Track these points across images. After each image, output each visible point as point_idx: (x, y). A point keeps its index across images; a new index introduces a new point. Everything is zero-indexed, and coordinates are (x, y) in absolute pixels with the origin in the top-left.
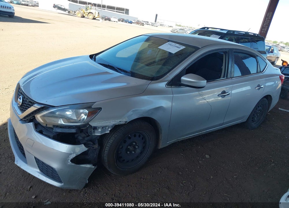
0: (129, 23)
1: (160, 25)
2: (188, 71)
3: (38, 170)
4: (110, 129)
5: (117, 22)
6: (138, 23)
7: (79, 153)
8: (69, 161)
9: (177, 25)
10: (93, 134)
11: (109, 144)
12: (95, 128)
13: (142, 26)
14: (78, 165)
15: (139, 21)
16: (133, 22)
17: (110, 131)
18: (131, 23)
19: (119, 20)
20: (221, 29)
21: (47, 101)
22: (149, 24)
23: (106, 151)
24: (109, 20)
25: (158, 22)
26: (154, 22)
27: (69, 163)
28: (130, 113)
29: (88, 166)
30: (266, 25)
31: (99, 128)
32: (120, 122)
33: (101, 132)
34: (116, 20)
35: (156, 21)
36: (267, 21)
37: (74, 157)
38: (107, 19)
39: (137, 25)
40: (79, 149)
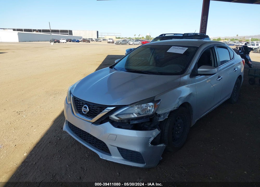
0: (76, 42)
1: (103, 40)
2: (199, 64)
3: (122, 158)
4: (168, 115)
5: (66, 43)
6: (84, 40)
7: (156, 136)
8: (150, 144)
9: (116, 38)
10: (158, 121)
11: (167, 127)
12: (159, 116)
13: (88, 43)
14: (155, 146)
15: (85, 39)
16: (80, 40)
17: (168, 116)
18: (78, 41)
19: (67, 41)
20: (174, 34)
21: (118, 103)
22: (94, 41)
23: (166, 133)
24: (59, 42)
25: (100, 38)
26: (96, 38)
27: (150, 145)
28: (178, 100)
29: (162, 145)
30: (204, 26)
31: (161, 115)
32: (174, 108)
33: (163, 118)
34: (65, 41)
35: (98, 37)
36: (204, 23)
37: (152, 140)
38: (56, 41)
39: (84, 43)
40: (155, 132)
